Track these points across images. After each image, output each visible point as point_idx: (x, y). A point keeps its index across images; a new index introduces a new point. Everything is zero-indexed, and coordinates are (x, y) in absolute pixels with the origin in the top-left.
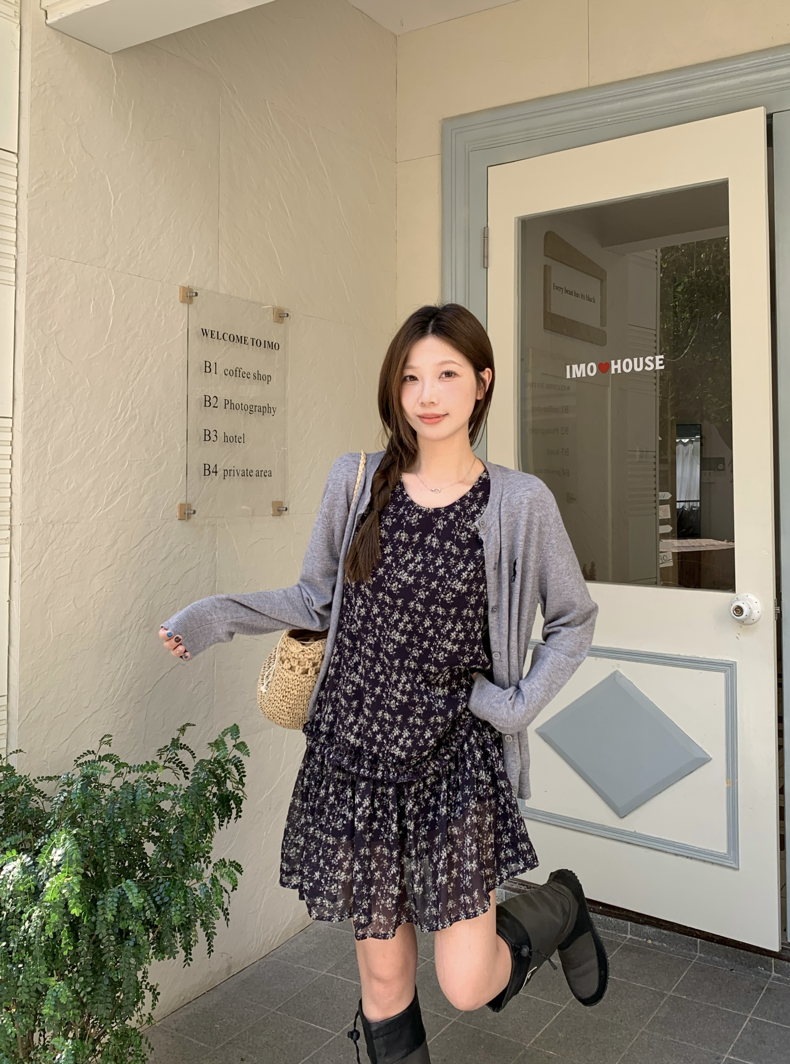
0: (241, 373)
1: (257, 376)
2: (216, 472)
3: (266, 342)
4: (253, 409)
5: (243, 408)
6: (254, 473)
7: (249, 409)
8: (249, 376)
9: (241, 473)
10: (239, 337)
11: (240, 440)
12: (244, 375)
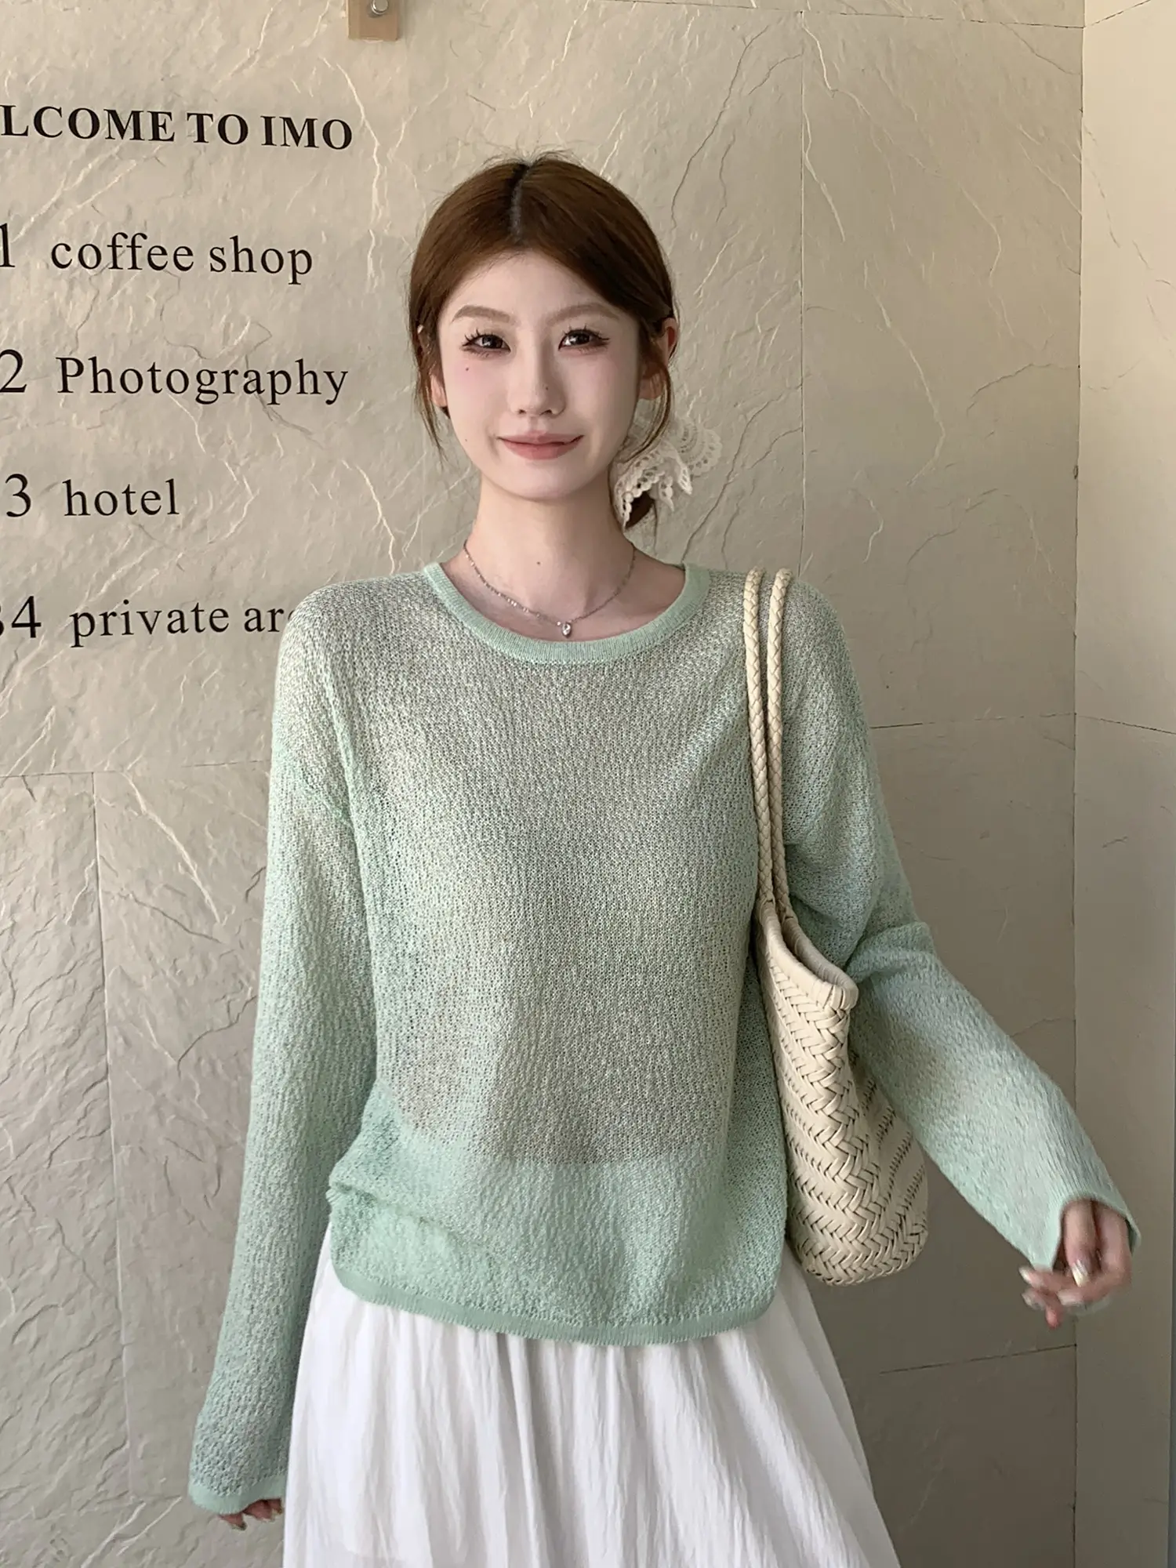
0: (141, 254)
1: (229, 258)
2: (33, 625)
3: (278, 127)
4: (219, 384)
5: (161, 383)
6: (237, 619)
7: (193, 384)
8: (184, 261)
9: (164, 621)
10: (124, 118)
11: (151, 505)
12: (158, 260)
